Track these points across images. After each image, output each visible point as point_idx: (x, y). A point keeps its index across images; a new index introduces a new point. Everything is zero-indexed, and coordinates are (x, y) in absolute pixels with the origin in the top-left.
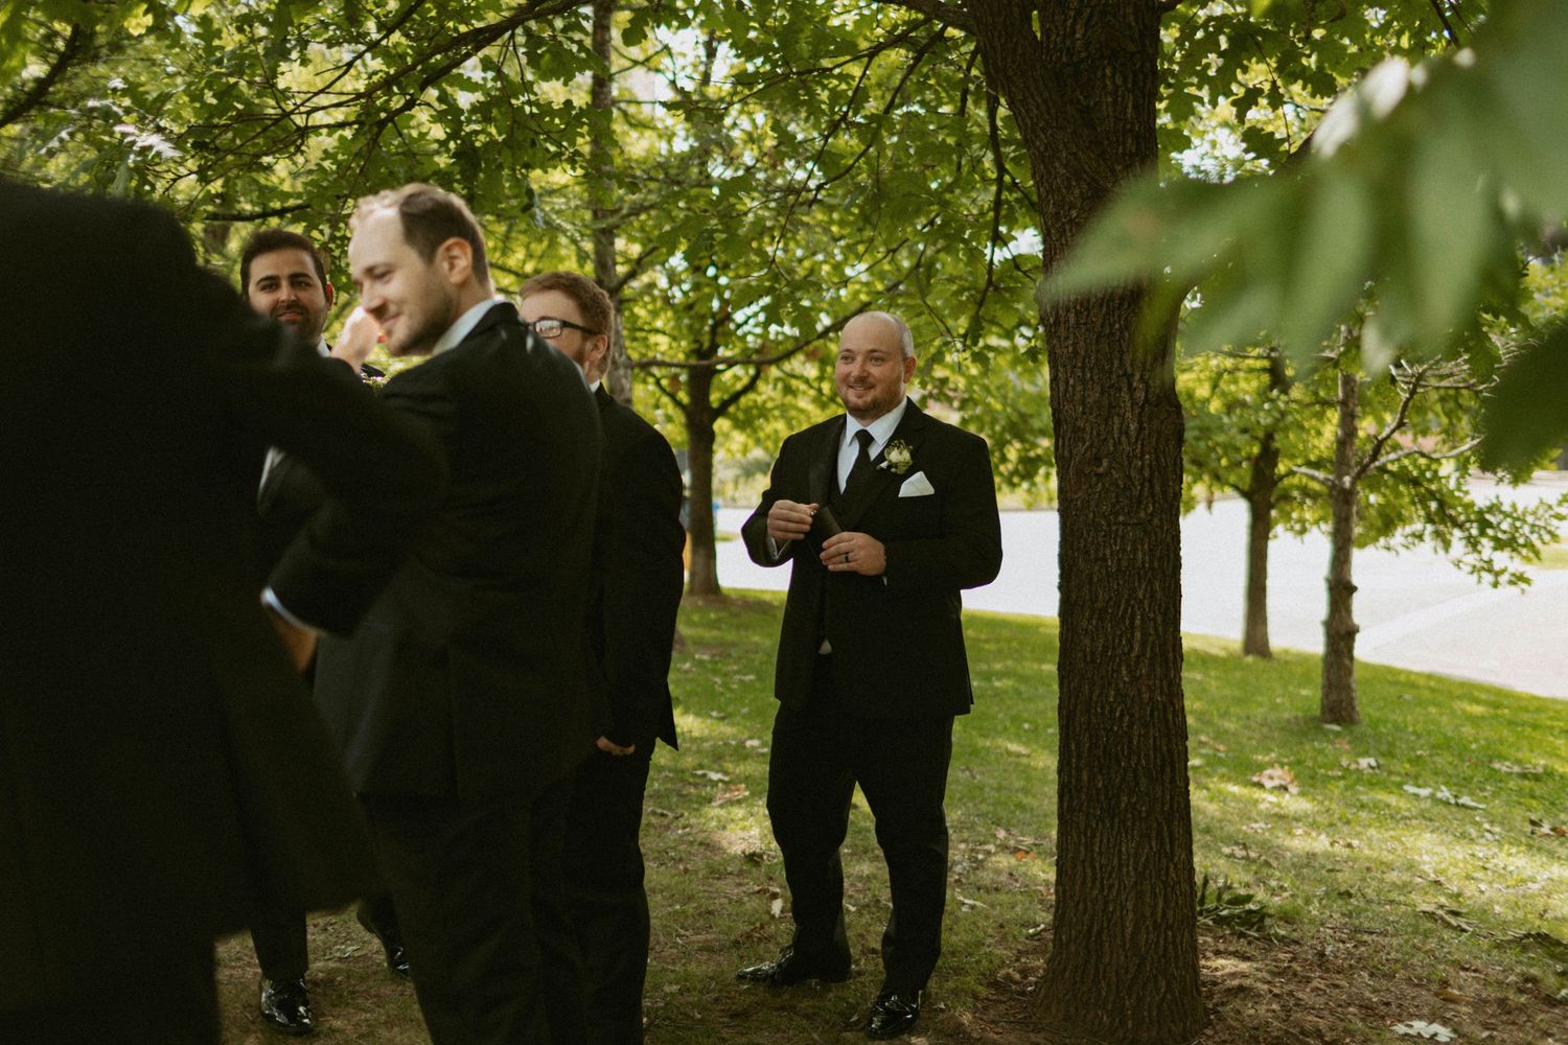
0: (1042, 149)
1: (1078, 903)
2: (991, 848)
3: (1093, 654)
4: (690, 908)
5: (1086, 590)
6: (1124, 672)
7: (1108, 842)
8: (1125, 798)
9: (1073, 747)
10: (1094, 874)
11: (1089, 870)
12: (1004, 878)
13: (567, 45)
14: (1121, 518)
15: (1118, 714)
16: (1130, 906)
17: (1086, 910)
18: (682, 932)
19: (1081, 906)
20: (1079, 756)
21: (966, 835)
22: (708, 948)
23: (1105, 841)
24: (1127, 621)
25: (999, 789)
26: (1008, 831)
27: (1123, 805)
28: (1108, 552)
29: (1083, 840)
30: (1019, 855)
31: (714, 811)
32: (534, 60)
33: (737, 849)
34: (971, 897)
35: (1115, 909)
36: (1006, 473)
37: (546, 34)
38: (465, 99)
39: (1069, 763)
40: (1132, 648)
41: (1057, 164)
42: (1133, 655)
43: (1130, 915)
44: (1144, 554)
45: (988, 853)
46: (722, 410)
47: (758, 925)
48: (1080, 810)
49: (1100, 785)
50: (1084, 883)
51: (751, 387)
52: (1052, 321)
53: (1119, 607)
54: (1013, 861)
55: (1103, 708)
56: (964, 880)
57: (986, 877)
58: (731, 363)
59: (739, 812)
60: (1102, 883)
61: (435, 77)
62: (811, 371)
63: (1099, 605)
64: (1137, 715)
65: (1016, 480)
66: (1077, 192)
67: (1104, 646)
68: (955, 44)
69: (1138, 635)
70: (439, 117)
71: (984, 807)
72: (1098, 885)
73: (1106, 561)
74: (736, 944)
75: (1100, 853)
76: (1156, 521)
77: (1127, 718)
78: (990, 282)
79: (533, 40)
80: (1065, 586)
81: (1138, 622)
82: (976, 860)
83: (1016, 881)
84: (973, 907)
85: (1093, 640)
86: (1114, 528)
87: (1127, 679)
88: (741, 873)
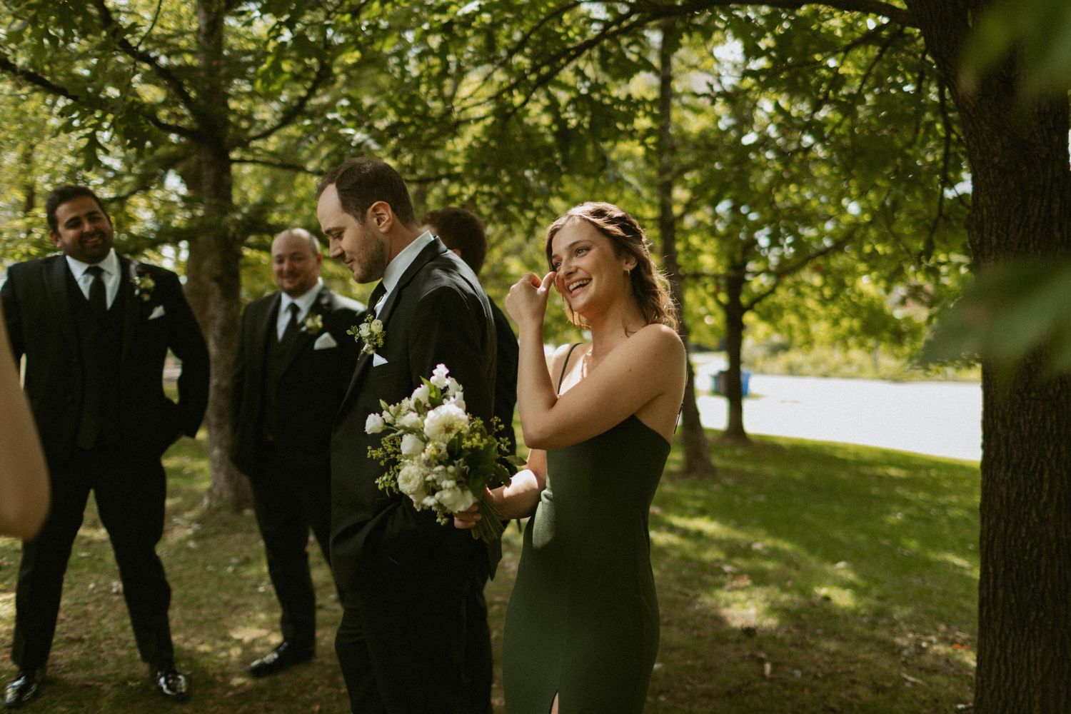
0: (970, 112)
1: (994, 691)
2: (934, 639)
3: (1008, 498)
4: (699, 663)
5: (1003, 449)
6: (1034, 515)
7: (1019, 646)
8: (1034, 614)
9: (991, 569)
10: (1007, 671)
11: (1003, 668)
12: (942, 663)
13: (629, 55)
14: (1033, 395)
15: (1028, 547)
16: (1037, 698)
17: (1000, 698)
18: (690, 681)
19: (996, 694)
20: (996, 577)
21: (914, 627)
22: (708, 695)
23: (1016, 645)
24: (1037, 475)
25: (944, 593)
26: (948, 626)
27: (1032, 618)
28: (1022, 421)
29: (998, 643)
30: (955, 646)
31: (723, 595)
32: (605, 67)
33: (737, 623)
34: (914, 676)
35: (1024, 699)
36: (965, 358)
37: (614, 50)
38: (563, 97)
39: (988, 582)
40: (1041, 496)
41: (983, 123)
42: (1042, 501)
43: (1037, 706)
44: (1052, 423)
45: (931, 643)
46: (750, 307)
47: (746, 682)
48: (995, 620)
49: (1013, 601)
50: (998, 676)
51: (772, 291)
52: (978, 242)
53: (1031, 464)
54: (950, 650)
55: (1016, 541)
56: (909, 662)
57: (927, 660)
58: (756, 274)
59: (741, 596)
60: (1013, 678)
61: (544, 82)
62: (817, 280)
63: (1014, 461)
64: (1044, 549)
65: (972, 362)
66: (999, 144)
67: (1017, 494)
68: (913, 39)
69: (1046, 486)
70: (546, 109)
71: (930, 607)
72: (1010, 679)
73: (1020, 427)
74: (729, 694)
75: (1013, 654)
76: (1063, 398)
77: (1035, 551)
78: (940, 214)
79: (605, 54)
80: (986, 446)
81: (1046, 476)
82: (921, 647)
83: (952, 666)
84: (914, 684)
85: (1008, 489)
86: (1027, 402)
87: (1036, 520)
88: (738, 641)
